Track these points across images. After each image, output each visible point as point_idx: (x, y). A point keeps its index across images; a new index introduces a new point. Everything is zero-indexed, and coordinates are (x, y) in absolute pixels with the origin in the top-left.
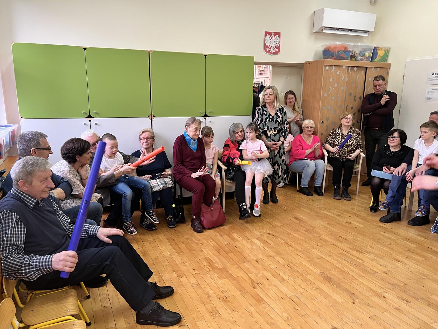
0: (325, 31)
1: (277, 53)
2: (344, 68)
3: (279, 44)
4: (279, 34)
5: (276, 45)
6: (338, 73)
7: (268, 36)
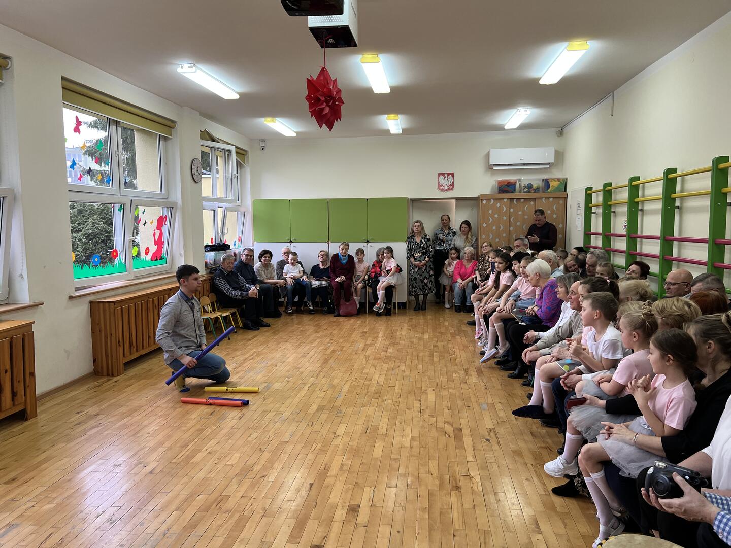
0: (495, 168)
1: (450, 190)
2: (505, 200)
3: (453, 183)
4: (452, 174)
5: (450, 183)
6: (498, 205)
7: (441, 176)
